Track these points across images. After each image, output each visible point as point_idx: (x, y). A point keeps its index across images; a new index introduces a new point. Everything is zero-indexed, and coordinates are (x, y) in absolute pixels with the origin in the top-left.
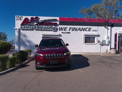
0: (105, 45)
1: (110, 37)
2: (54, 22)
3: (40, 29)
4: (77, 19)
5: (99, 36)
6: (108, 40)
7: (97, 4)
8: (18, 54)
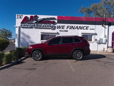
0: (102, 43)
1: (107, 36)
3: (39, 27)
5: (96, 34)
6: (105, 38)
7: (96, 4)
8: (15, 51)
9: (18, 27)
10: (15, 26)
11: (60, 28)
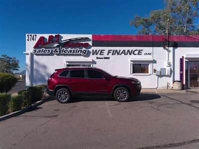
0: (165, 76)
1: (172, 64)
2: (84, 43)
3: (63, 53)
4: (120, 36)
5: (154, 62)
6: (169, 68)
7: (159, 10)
8: (26, 92)
9: (30, 54)
10: (24, 52)
11: (97, 54)
